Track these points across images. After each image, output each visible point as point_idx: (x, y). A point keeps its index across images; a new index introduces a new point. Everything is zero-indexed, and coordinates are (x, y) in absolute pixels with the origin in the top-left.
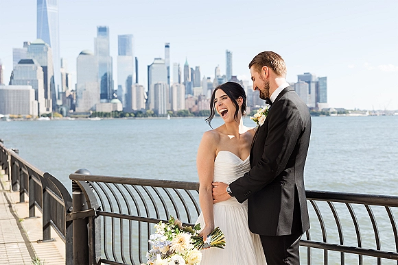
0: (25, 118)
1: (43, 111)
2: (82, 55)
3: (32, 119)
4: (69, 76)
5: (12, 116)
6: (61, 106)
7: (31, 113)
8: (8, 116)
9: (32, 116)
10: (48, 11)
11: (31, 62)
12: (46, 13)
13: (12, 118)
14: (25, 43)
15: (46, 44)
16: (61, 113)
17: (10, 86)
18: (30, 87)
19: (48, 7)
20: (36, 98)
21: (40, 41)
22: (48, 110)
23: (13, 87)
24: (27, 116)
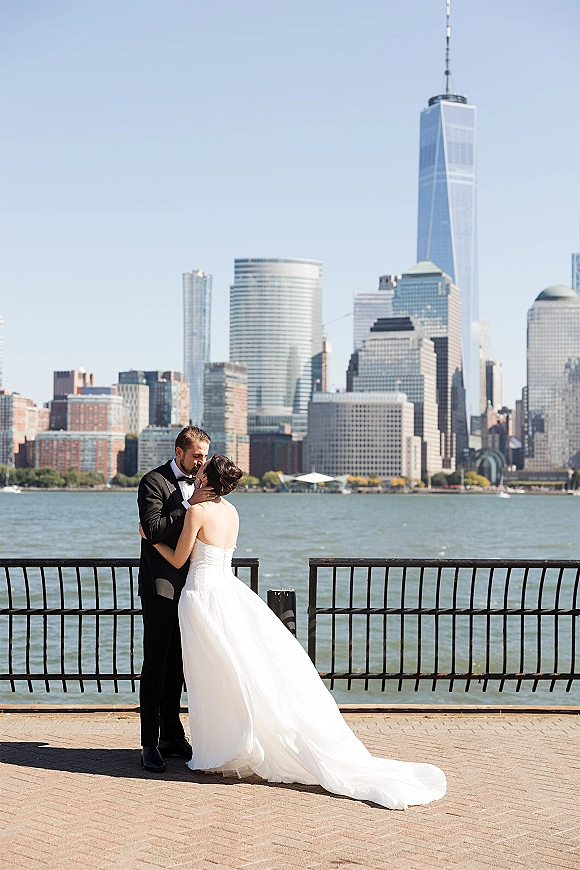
0: (387, 484)
1: (435, 466)
2: (543, 304)
3: (406, 490)
4: (495, 370)
5: (352, 479)
6: (481, 452)
7: (404, 474)
8: (343, 479)
9: (408, 480)
10: (449, 181)
11: (405, 325)
12: (443, 188)
13: (353, 485)
14: (385, 281)
15: (444, 274)
16: (483, 471)
17: (350, 394)
18: (401, 397)
19: (448, 173)
20: (419, 430)
21: (428, 267)
22: (446, 463)
23: (356, 397)
24: (395, 481)
